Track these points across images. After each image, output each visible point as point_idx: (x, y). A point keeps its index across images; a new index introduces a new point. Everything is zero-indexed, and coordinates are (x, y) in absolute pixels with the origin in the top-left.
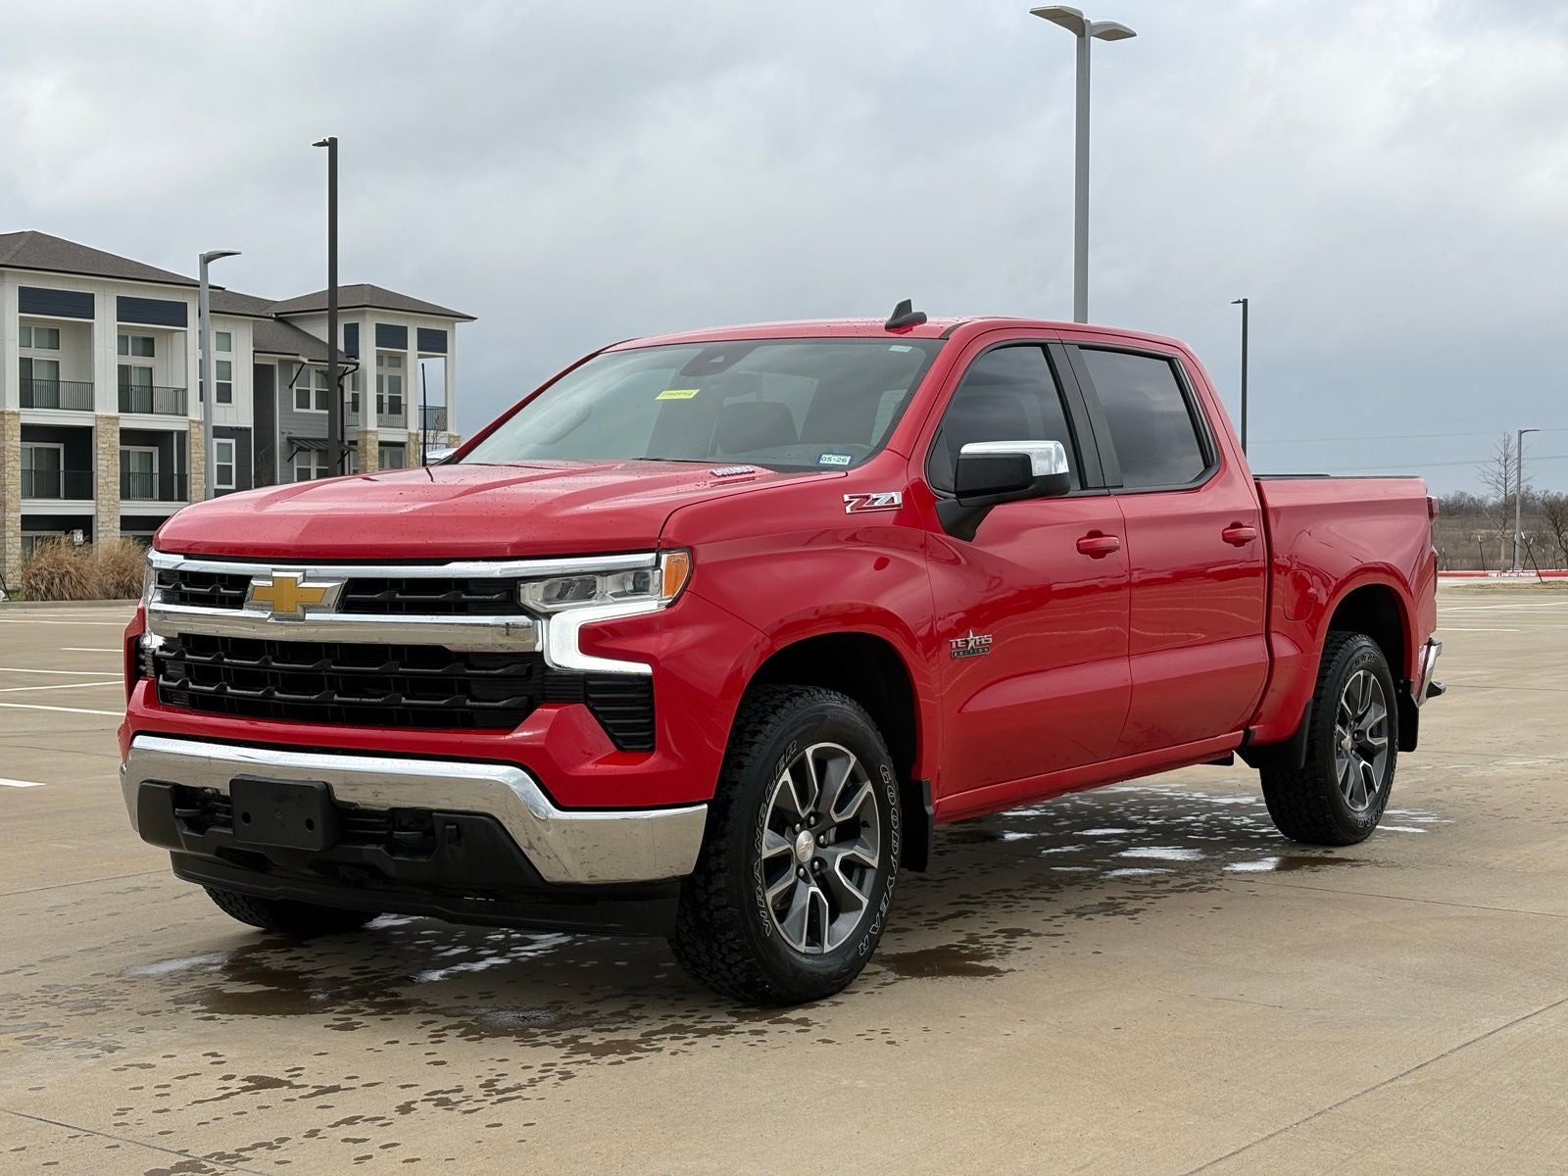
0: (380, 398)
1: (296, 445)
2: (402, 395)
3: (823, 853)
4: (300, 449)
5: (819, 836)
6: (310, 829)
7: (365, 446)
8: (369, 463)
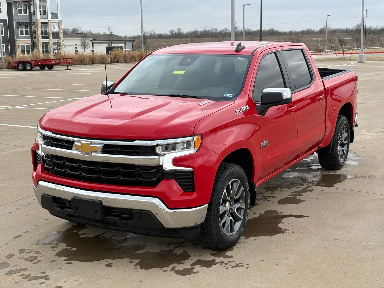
0: (40, 11)
1: (19, 24)
2: (46, 10)
3: (232, 207)
4: (20, 25)
5: (231, 203)
6: (97, 213)
7: (37, 24)
8: (39, 28)
